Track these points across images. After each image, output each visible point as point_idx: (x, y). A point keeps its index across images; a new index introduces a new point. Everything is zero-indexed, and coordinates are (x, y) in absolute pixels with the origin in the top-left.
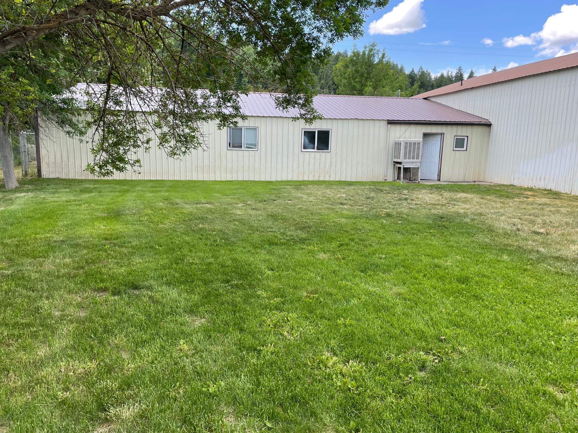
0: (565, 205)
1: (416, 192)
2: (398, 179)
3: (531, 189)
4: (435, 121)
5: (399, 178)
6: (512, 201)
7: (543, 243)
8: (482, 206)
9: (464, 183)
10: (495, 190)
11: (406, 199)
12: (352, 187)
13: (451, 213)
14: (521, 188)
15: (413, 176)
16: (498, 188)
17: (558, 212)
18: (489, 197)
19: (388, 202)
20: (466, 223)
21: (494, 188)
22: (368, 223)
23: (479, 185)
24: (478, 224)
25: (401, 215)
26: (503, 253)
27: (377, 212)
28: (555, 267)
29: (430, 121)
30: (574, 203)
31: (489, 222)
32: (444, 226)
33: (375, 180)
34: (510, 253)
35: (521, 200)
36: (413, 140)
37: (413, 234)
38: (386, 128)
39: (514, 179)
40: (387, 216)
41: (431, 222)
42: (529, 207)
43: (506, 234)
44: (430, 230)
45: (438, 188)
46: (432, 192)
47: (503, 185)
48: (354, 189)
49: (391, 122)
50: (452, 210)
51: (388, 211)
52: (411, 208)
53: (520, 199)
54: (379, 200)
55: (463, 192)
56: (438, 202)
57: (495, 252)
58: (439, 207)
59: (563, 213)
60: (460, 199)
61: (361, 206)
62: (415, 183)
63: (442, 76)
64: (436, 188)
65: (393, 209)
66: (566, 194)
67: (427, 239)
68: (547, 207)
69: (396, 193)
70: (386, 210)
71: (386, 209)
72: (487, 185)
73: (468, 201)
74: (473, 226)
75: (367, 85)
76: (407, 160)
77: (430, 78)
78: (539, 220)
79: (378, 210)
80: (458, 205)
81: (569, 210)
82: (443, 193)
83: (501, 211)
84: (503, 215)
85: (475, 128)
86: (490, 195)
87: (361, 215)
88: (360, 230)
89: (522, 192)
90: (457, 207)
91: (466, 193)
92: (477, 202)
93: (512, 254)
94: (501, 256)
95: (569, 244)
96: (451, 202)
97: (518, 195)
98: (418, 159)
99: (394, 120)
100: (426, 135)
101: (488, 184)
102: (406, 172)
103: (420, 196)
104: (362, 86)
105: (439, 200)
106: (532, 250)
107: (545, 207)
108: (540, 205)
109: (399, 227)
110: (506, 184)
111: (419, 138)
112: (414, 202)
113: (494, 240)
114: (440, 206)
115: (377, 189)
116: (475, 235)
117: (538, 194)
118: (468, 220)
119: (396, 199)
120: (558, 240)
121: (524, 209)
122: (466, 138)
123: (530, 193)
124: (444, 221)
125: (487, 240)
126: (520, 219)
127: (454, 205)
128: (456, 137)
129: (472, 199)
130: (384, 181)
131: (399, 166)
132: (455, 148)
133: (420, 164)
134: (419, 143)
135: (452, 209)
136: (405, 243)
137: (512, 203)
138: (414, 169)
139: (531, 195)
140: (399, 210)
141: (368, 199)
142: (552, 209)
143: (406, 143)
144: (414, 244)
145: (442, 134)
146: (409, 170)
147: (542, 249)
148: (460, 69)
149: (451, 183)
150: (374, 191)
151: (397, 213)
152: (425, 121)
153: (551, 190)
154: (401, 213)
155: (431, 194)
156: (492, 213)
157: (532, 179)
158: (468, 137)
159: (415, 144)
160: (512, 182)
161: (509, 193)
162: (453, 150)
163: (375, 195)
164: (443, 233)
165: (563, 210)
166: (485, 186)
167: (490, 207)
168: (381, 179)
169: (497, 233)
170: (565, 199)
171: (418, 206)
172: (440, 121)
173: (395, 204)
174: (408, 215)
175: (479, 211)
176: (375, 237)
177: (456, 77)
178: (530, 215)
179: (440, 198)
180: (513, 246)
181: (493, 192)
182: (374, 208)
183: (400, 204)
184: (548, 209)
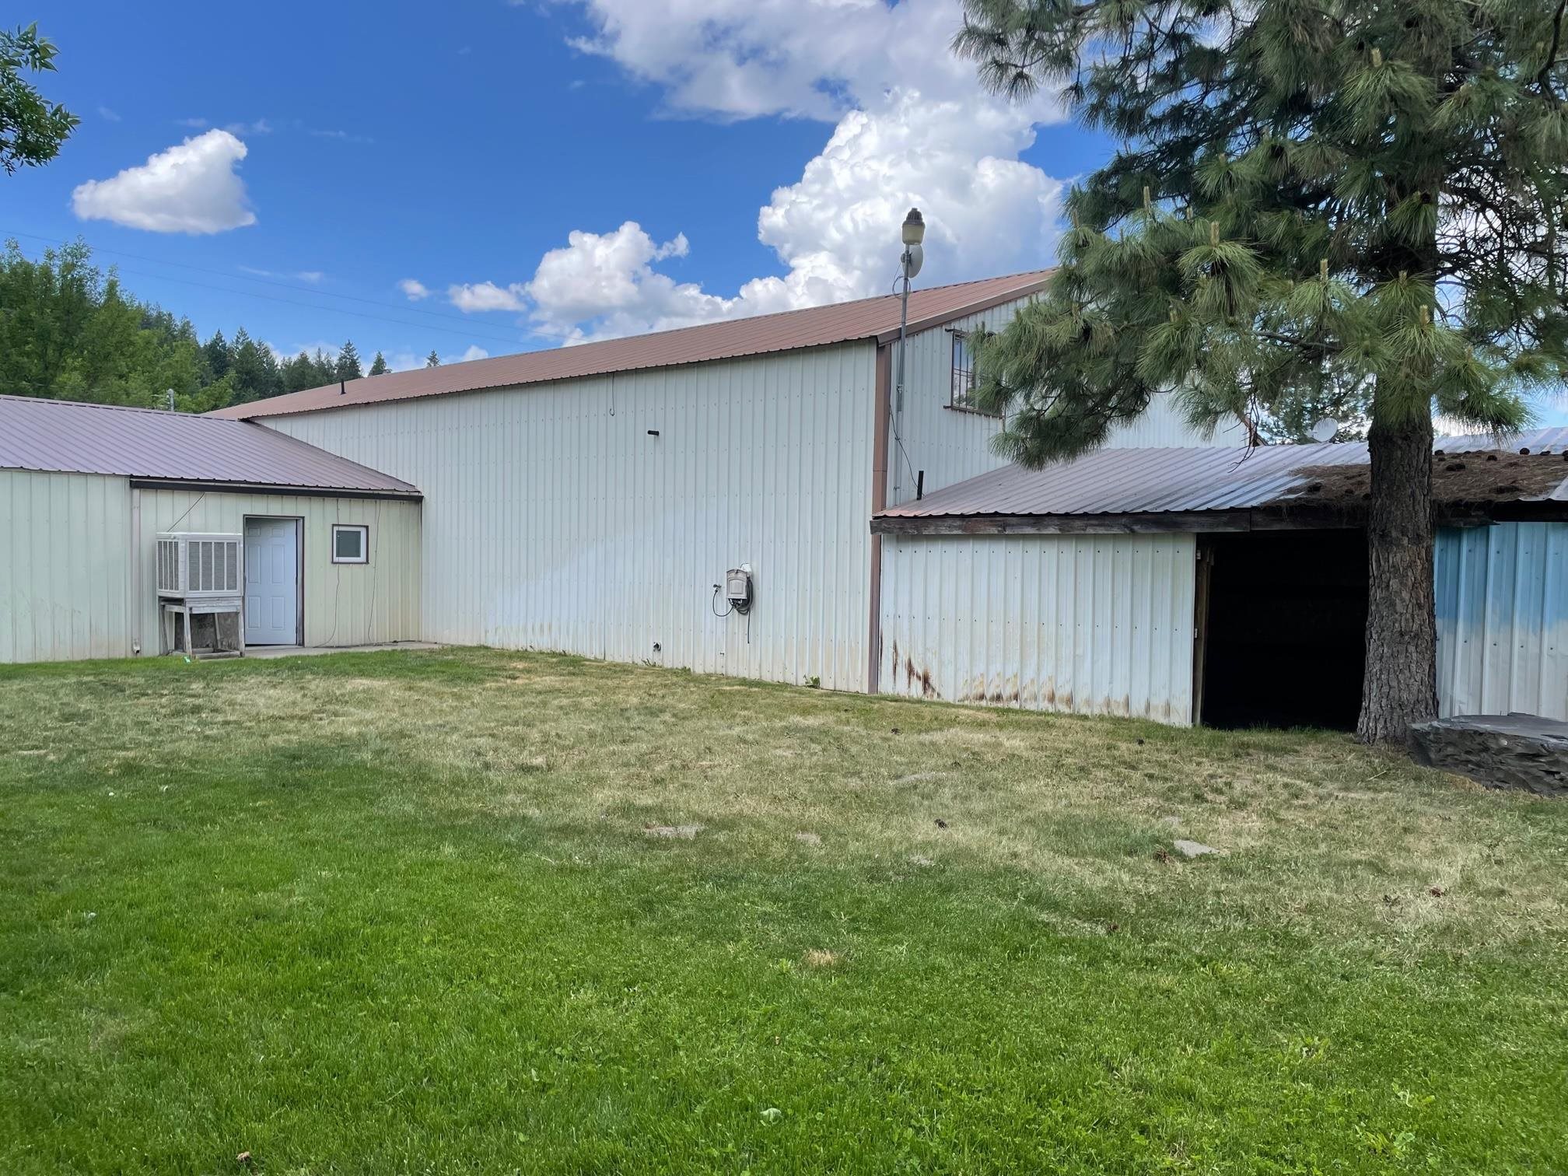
0: (592, 688)
1: (229, 686)
2: (177, 648)
3: (522, 655)
4: (275, 484)
5: (179, 644)
6: (477, 688)
7: (537, 794)
8: (406, 710)
9: (367, 650)
10: (441, 664)
11: (196, 710)
12: (16, 685)
13: (323, 741)
14: (502, 654)
15: (225, 635)
16: (451, 657)
17: (576, 707)
18: (425, 684)
19: (137, 724)
20: (361, 766)
21: (439, 657)
22: (51, 806)
23: (406, 651)
24: (391, 763)
25: (173, 765)
26: (442, 839)
27: (90, 763)
28: (559, 857)
29: (260, 483)
30: (609, 683)
31: (421, 754)
32: (298, 784)
33: (101, 655)
34: (460, 835)
35: (500, 684)
36: (215, 534)
37: (202, 821)
38: (128, 499)
39: (486, 632)
40: (123, 774)
41: (260, 774)
42: (517, 702)
43: (457, 782)
44: (255, 801)
45: (295, 668)
46: (276, 680)
47: (463, 648)
48: (21, 690)
49: (139, 483)
50: (329, 730)
51: (131, 754)
52: (207, 737)
53: (497, 681)
54: (105, 722)
55: (362, 674)
56: (289, 711)
57: (423, 839)
58: (291, 726)
59: (585, 710)
60: (352, 694)
61: (37, 748)
62: (230, 656)
63: (304, 360)
64: (290, 669)
65: (150, 745)
66: (596, 660)
67: (242, 832)
68: (555, 699)
69: (165, 692)
70: (122, 754)
71: (127, 749)
72: (422, 650)
73: (371, 699)
74: (376, 772)
75: (64, 368)
76: (201, 593)
77: (272, 364)
78: (535, 735)
79: (96, 755)
80: (343, 715)
81: (597, 699)
82: (309, 681)
83: (450, 718)
84: (455, 729)
85: (384, 505)
86: (428, 678)
87: (31, 780)
88: (19, 835)
89: (504, 663)
90: (341, 719)
91: (370, 676)
92: (396, 701)
93: (464, 837)
94: (438, 848)
95: (592, 790)
96: (328, 707)
97: (494, 673)
98: (235, 588)
99: (149, 477)
100: (252, 522)
101: (426, 646)
102: (201, 627)
103: (240, 698)
104: (47, 368)
105: (294, 703)
106: (512, 818)
107: (549, 697)
108: (540, 693)
109: (159, 805)
110: (468, 644)
111: (234, 531)
112: (220, 718)
113: (426, 805)
114: (296, 721)
115: (105, 685)
116: (379, 796)
117: (537, 665)
118: (367, 756)
119: (163, 711)
120: (570, 781)
121: (505, 706)
122: (363, 531)
123: (520, 665)
124: (300, 768)
125: (409, 808)
126: (493, 736)
127: (336, 714)
128: (336, 529)
129: (383, 692)
130: (130, 656)
131: (176, 609)
132: (338, 555)
133: (240, 603)
134: (232, 546)
135: (328, 728)
136: (169, 857)
137: (480, 694)
138: (225, 616)
139: (521, 671)
140: (168, 748)
141: (67, 720)
142: (565, 702)
143: (193, 545)
144: (198, 854)
145: (299, 520)
146: (209, 620)
147: (533, 812)
148: (349, 349)
149: (333, 651)
150: (92, 691)
151: (162, 759)
152: (245, 482)
153: (565, 655)
154: (175, 756)
155: (274, 687)
156: (429, 729)
157: (526, 631)
158: (367, 527)
159: (220, 545)
160: (483, 639)
161: (474, 667)
162: (333, 563)
163: (95, 707)
164: (293, 804)
165: (586, 702)
166: (420, 653)
167: (427, 711)
168: (121, 652)
169: (436, 782)
170: (591, 675)
171: (229, 728)
172: (289, 485)
173: (158, 731)
174: (193, 763)
175: (397, 726)
176: (72, 850)
177: (341, 367)
178: (516, 723)
179: (299, 696)
180: (467, 813)
181: (437, 668)
182: (85, 752)
183: (173, 729)
184: (556, 702)
